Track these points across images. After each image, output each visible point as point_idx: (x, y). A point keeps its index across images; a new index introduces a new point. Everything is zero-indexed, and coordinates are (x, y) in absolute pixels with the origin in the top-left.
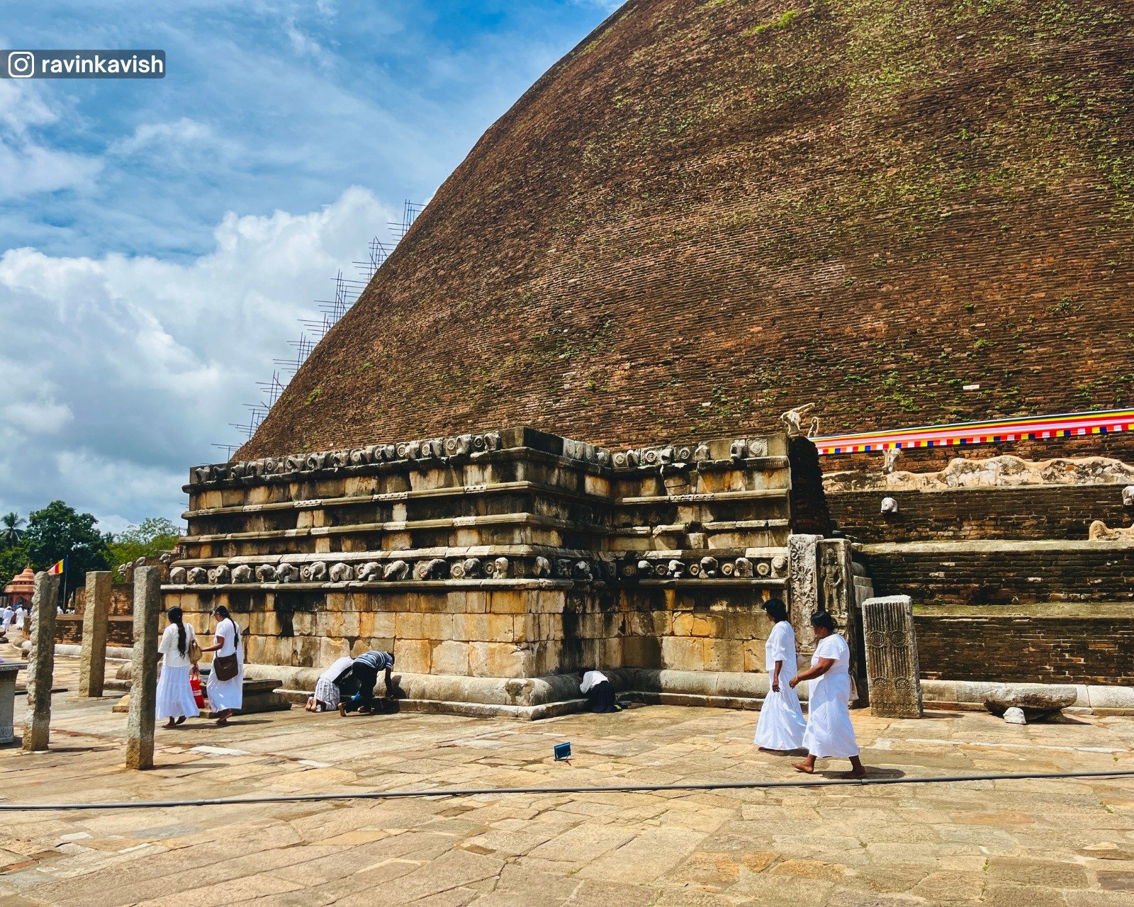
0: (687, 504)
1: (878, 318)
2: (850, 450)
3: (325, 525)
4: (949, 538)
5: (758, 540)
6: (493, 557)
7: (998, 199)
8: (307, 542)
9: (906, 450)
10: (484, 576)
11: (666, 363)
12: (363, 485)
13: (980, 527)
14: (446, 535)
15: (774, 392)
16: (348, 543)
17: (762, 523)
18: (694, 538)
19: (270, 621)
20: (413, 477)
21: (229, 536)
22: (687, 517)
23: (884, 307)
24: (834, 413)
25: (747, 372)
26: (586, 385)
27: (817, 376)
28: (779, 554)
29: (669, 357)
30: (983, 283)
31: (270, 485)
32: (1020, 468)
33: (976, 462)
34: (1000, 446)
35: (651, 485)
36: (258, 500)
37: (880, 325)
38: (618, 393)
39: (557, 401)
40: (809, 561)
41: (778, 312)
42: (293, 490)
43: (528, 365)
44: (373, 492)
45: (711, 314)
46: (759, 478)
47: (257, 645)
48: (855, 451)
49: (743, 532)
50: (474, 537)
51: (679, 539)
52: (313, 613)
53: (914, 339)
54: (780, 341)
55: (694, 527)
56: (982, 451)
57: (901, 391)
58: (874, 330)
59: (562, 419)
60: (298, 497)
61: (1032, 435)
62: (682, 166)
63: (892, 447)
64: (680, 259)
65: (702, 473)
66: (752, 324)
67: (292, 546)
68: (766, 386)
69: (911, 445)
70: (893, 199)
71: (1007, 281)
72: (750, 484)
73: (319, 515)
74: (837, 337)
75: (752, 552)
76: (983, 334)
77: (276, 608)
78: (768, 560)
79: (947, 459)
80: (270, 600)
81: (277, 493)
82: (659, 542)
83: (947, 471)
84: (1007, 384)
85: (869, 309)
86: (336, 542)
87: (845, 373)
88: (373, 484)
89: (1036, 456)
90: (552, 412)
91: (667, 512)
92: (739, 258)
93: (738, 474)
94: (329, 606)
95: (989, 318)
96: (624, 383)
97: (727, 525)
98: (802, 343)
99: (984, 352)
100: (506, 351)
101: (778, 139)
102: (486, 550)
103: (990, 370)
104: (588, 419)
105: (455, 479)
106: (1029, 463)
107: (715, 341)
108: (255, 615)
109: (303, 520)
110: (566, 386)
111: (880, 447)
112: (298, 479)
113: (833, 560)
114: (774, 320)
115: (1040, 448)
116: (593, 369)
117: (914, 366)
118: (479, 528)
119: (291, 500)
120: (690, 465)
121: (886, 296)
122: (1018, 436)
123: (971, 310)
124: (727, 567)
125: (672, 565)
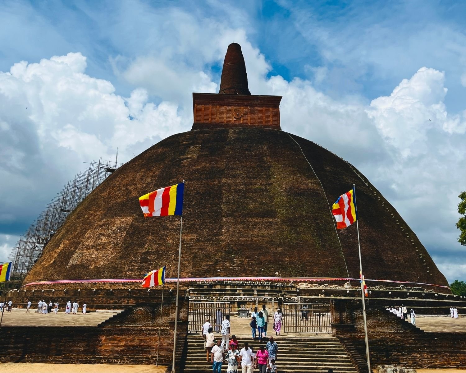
0: (284, 291)
1: (288, 259)
2: (286, 280)
3: (242, 292)
4: (304, 296)
5: (293, 296)
6: (272, 298)
7: (301, 241)
8: (239, 295)
9: (294, 281)
10: (270, 300)
11: (254, 261)
12: (249, 287)
13: (308, 294)
14: (263, 295)
15: (274, 269)
16: (247, 295)
17: (293, 294)
18: (284, 295)
19: (236, 305)
20: (257, 287)
21: (224, 293)
22: (283, 293)
23: (288, 257)
24: (283, 274)
25: (269, 265)
26: (239, 262)
27: (280, 267)
28: (296, 298)
29: (255, 260)
30: (301, 255)
31: (230, 285)
32: (308, 285)
33: (303, 284)
34: (305, 282)
35: (278, 288)
36: (228, 288)
37: (288, 260)
38: (246, 265)
39: (233, 265)
40: (300, 299)
41: (272, 255)
42: (236, 287)
43: (225, 256)
44: (250, 288)
45: (261, 253)
46: (293, 288)
47: (233, 309)
48: (287, 281)
49: (291, 295)
50: (268, 295)
51: (282, 296)
52: (244, 305)
53: (293, 263)
54: (273, 260)
55: (284, 294)
56: (303, 282)
57: (292, 271)
58: (287, 261)
59: (235, 268)
60: (237, 288)
61: (309, 280)
62: (248, 219)
63: (292, 280)
64: (253, 240)
65: (285, 287)
66: (269, 256)
67: (236, 295)
68: (272, 268)
69: (294, 280)
70: (287, 238)
71: (304, 256)
72: (291, 289)
73: (241, 291)
74: (282, 261)
75: (292, 298)
76: (302, 264)
77: (237, 304)
78: (294, 299)
79: (299, 283)
80: (236, 303)
81: (232, 287)
82: (280, 296)
83: (299, 285)
84: (305, 272)
85: (286, 257)
86: (244, 295)
87: (284, 267)
88: (250, 287)
89: (309, 283)
90: (233, 267)
91: (281, 292)
92: (264, 243)
93: (290, 288)
94: (247, 304)
95: (302, 261)
96: (247, 263)
97: (289, 294)
98: (277, 261)
99: (302, 267)
100: (219, 252)
101: (266, 219)
102: (270, 297)
103: (303, 270)
104: (241, 269)
105: (264, 287)
106: (309, 284)
107: (263, 258)
108: (233, 305)
109: (238, 291)
110: (235, 262)
111: (290, 280)
112: (237, 285)
113: (302, 299)
114: (272, 256)
115: (310, 282)
116: (240, 259)
117: (293, 268)
118: (268, 294)
119: (235, 288)
120: (284, 286)
121: (289, 255)
122: (307, 280)
123: (300, 260)
124: (289, 299)
125: (283, 299)
